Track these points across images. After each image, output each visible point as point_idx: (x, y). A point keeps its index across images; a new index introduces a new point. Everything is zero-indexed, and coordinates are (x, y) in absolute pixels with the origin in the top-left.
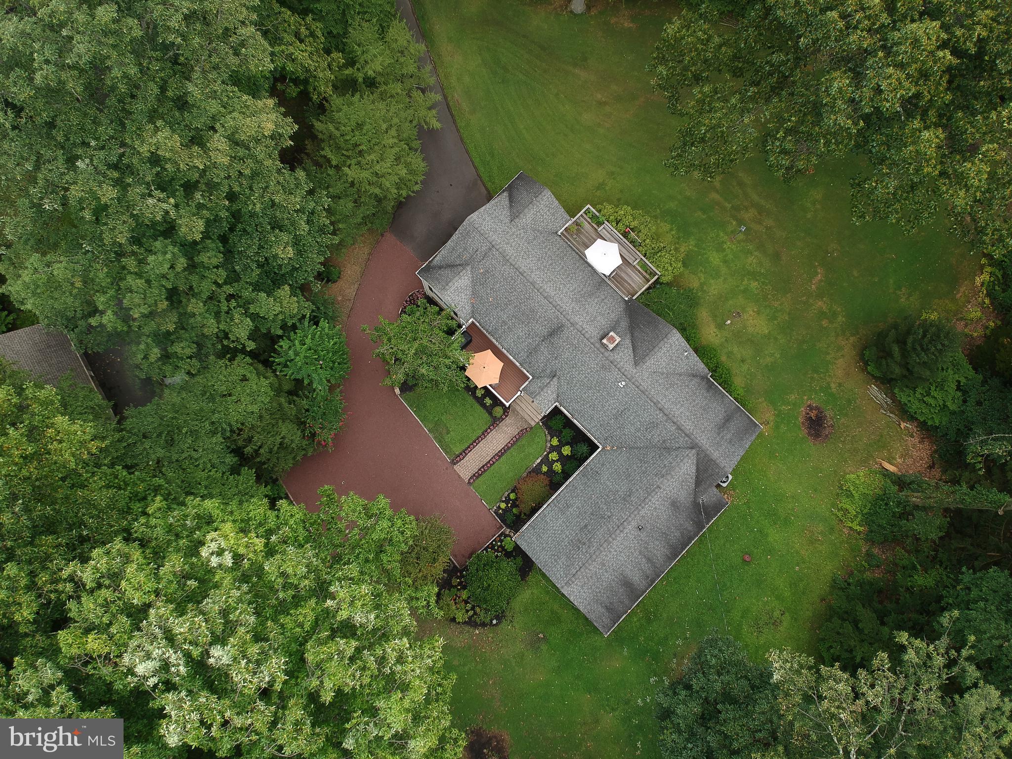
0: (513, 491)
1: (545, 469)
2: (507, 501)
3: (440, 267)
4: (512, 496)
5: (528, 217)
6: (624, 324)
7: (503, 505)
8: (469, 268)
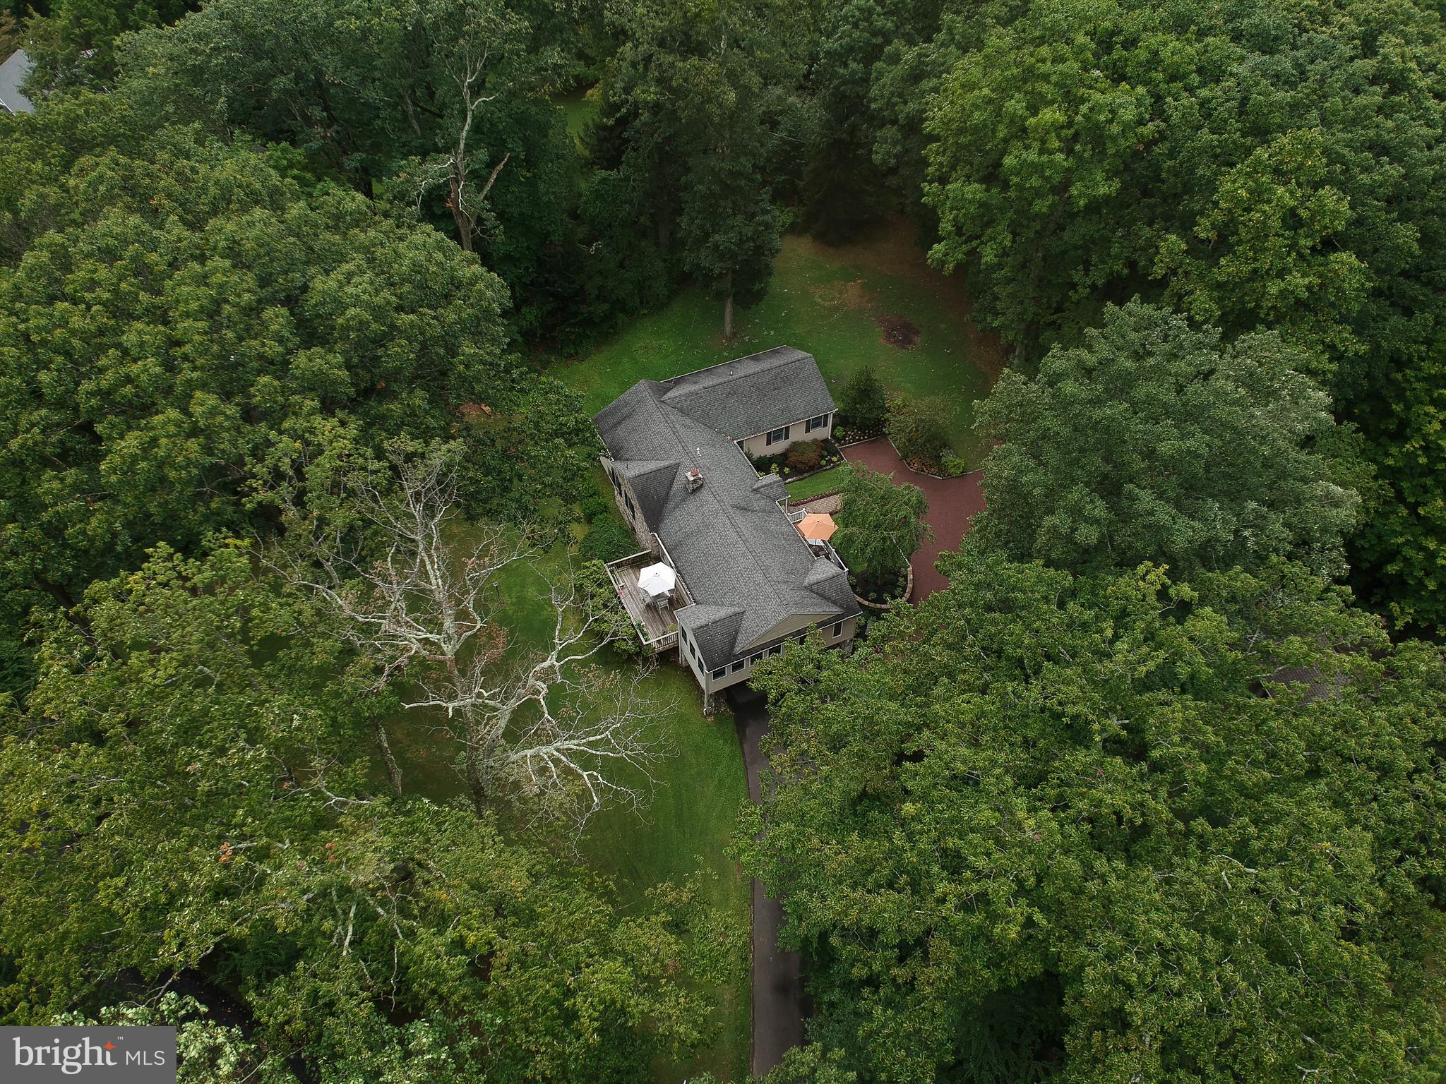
0: (822, 467)
1: (787, 470)
2: (830, 461)
3: (835, 603)
4: (824, 462)
5: (724, 612)
6: (671, 505)
7: (834, 459)
8: (806, 583)
